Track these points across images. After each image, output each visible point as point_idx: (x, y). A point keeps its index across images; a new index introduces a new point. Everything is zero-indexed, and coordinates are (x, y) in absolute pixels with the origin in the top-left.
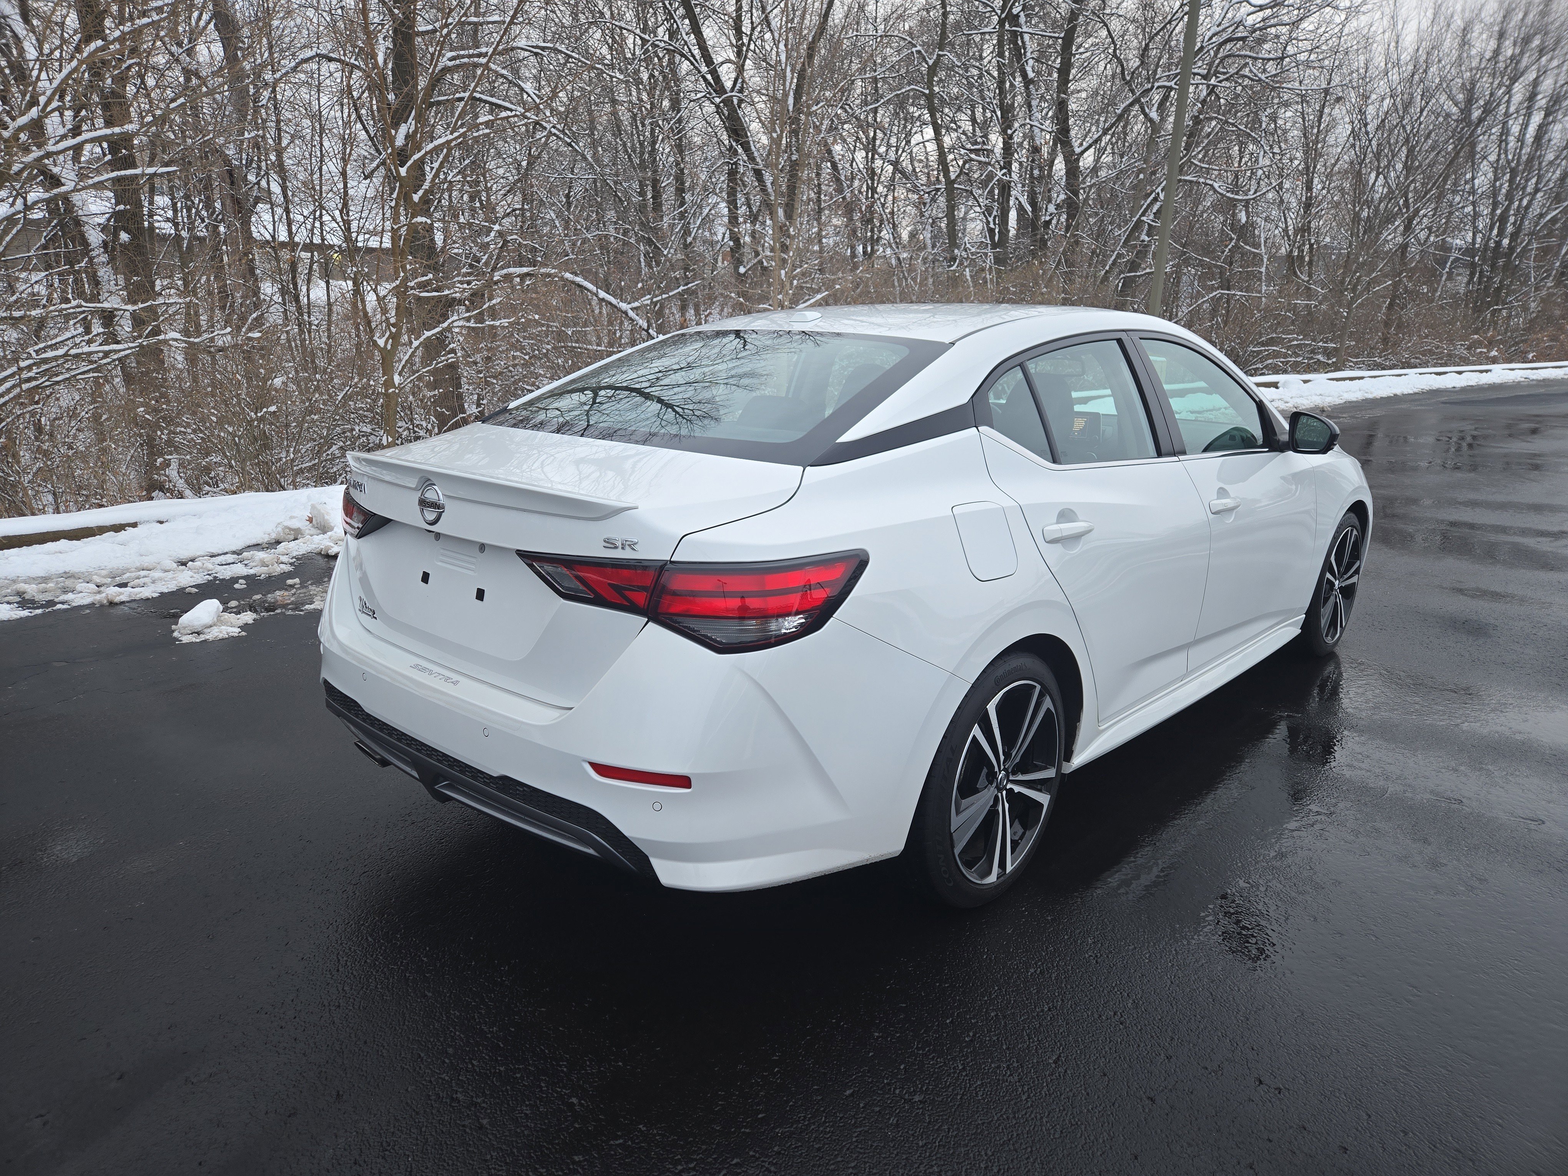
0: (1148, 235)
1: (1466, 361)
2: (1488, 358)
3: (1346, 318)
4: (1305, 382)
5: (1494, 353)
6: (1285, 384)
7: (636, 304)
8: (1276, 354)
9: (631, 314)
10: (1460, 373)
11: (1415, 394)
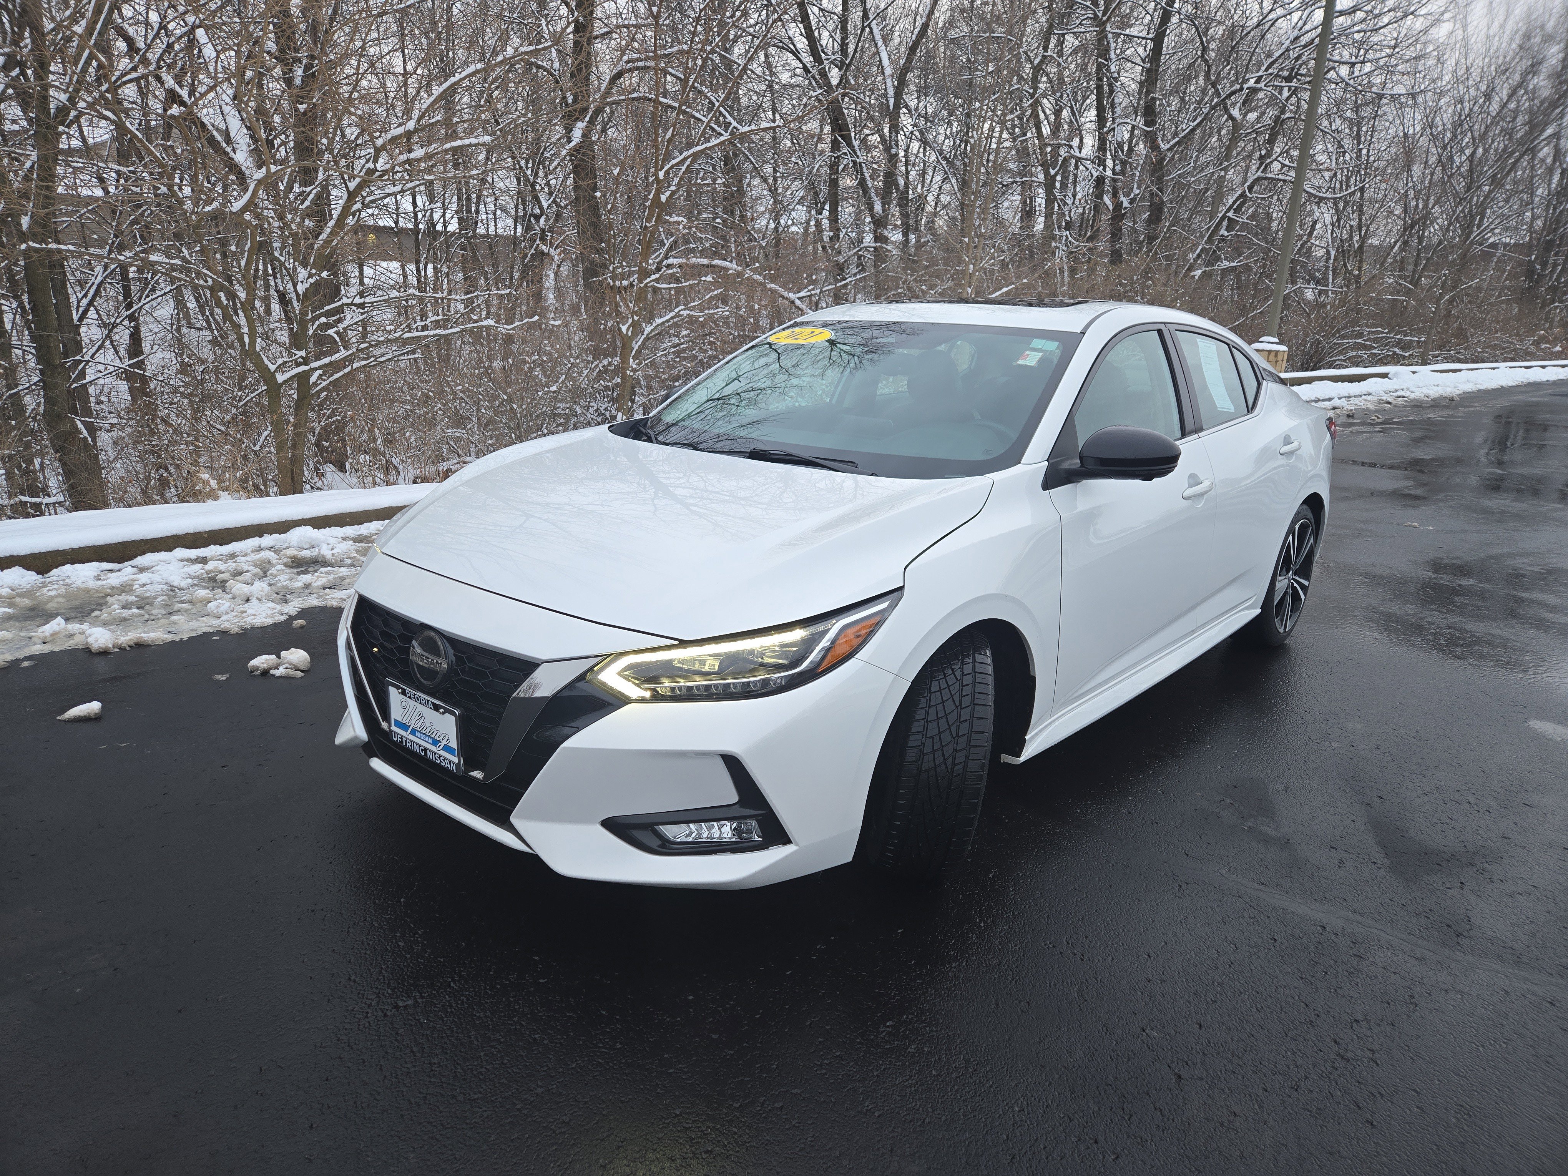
0: (1228, 230)
1: (1533, 357)
2: (1552, 353)
3: (1434, 313)
4: (1414, 373)
5: (1558, 348)
6: (1396, 374)
7: (802, 294)
8: (1357, 347)
9: (798, 302)
10: (1543, 367)
11: (1518, 386)
